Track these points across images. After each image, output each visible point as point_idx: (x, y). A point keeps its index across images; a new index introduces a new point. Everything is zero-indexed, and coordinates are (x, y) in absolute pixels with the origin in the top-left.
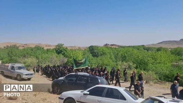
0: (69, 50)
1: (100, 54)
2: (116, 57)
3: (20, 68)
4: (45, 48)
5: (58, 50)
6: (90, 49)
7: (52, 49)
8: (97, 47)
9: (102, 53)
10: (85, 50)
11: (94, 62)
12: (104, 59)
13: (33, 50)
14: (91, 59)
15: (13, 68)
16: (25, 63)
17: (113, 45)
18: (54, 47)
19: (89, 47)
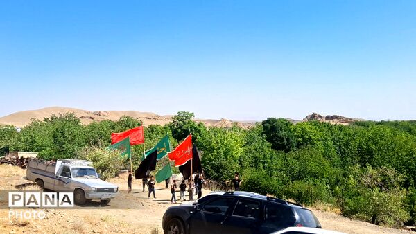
0: (208, 130)
1: (293, 142)
2: (342, 154)
3: (83, 172)
4: (147, 124)
5: (179, 130)
6: (265, 128)
7: (163, 126)
8: (287, 123)
9: (300, 140)
10: (252, 130)
11: (277, 164)
12: (307, 157)
13: (114, 129)
14: (268, 156)
15: (65, 171)
16: (94, 160)
17: (333, 118)
18: (168, 122)
19: (264, 123)
